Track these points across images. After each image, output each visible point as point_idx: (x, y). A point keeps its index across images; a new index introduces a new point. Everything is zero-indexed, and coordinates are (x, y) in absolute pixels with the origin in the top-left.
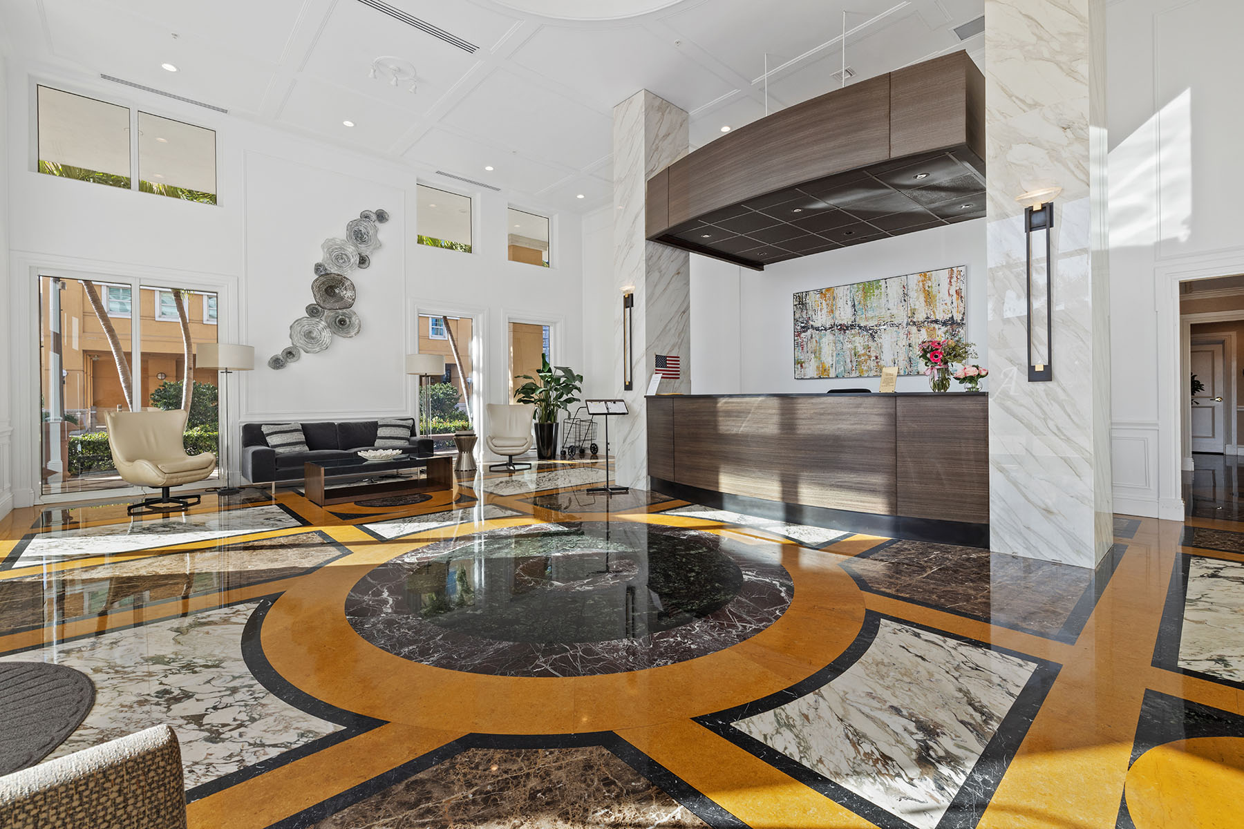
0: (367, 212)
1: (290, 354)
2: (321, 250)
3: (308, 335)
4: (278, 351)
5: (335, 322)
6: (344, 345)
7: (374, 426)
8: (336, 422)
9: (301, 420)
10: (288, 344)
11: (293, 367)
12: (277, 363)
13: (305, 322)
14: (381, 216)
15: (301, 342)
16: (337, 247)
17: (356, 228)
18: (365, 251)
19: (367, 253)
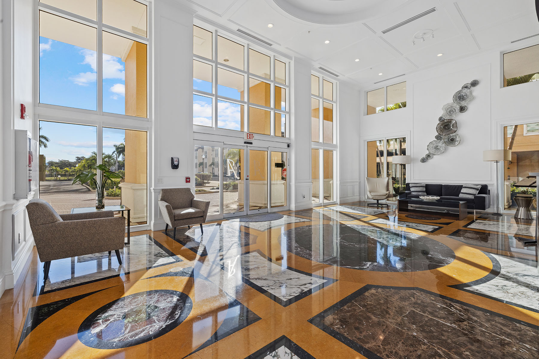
0: (466, 85)
1: (428, 156)
2: (442, 110)
3: (436, 148)
4: (424, 156)
5: (449, 140)
6: (452, 150)
7: (461, 187)
8: (443, 184)
9: (426, 183)
10: (427, 152)
11: (430, 161)
12: (423, 160)
13: (434, 143)
14: (474, 84)
15: (432, 151)
16: (449, 107)
17: (459, 95)
18: (463, 103)
19: (465, 105)
